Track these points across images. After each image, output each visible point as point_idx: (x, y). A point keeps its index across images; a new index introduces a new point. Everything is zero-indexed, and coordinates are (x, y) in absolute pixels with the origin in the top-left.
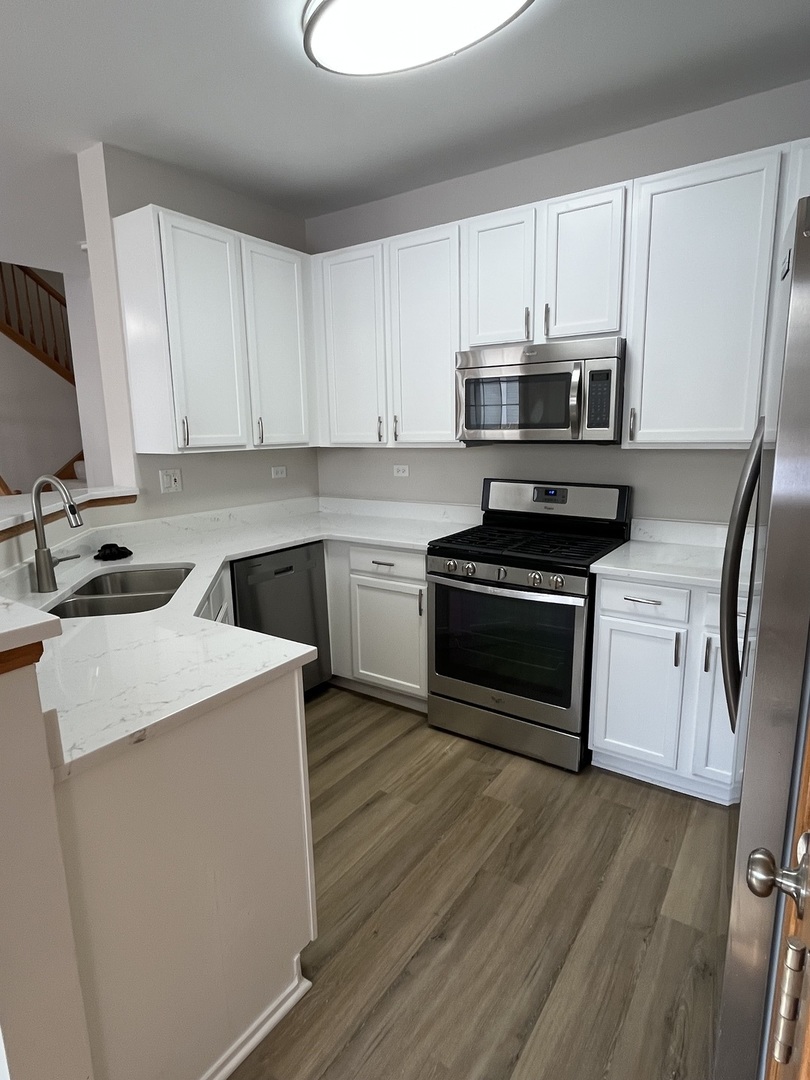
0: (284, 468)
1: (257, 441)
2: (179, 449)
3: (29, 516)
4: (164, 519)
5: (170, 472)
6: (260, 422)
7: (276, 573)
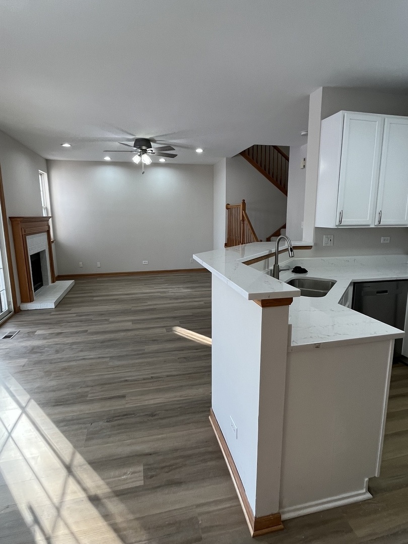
0: (389, 238)
1: (377, 223)
2: (336, 226)
3: (273, 251)
4: (323, 258)
5: (329, 236)
6: (380, 213)
7: (378, 292)
